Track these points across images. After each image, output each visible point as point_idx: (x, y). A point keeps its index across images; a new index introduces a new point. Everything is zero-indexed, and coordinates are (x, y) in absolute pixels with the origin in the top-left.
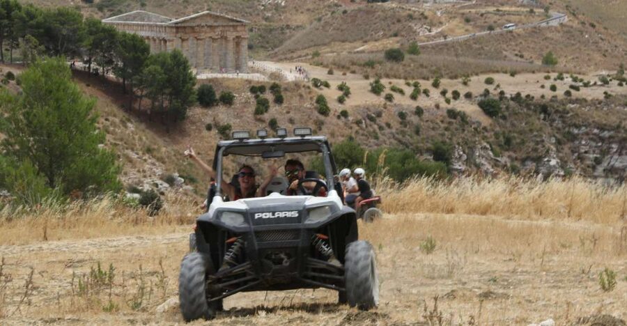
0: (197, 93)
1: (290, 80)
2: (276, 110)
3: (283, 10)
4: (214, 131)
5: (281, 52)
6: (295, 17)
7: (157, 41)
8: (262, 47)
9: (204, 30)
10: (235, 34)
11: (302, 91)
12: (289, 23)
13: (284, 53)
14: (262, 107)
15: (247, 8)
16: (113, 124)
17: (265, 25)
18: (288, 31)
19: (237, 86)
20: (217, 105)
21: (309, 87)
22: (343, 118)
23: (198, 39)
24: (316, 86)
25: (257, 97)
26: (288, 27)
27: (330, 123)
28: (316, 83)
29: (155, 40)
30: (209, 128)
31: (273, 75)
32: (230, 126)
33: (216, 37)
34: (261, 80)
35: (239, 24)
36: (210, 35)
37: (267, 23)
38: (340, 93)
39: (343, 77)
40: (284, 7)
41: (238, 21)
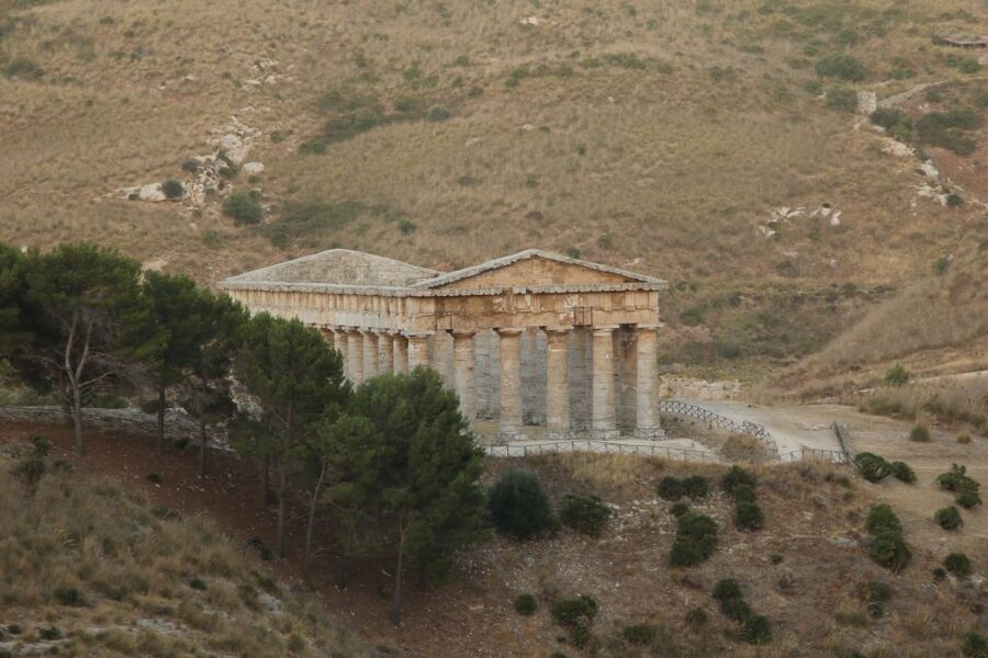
0: (488, 499)
1: (787, 459)
2: (738, 552)
3: (834, 237)
4: (541, 619)
5: (816, 370)
6: (870, 261)
7: (382, 341)
8: (766, 352)
9: (521, 306)
10: (618, 319)
11: (823, 492)
12: (853, 279)
13: (824, 374)
14: (695, 543)
15: (725, 232)
16: (214, 598)
17: (781, 288)
18: (848, 303)
19: (617, 477)
20: (554, 536)
21: (845, 482)
22: (953, 580)
23: (503, 335)
24: (871, 476)
25: (679, 510)
26: (850, 291)
27: (912, 593)
28: (873, 468)
29: (373, 337)
30: (526, 606)
31: (737, 445)
32: (593, 604)
33: (561, 329)
34: (695, 459)
35: (630, 286)
36: (536, 322)
37: (783, 280)
38: (948, 499)
39: (960, 449)
40: (839, 230)
41: (627, 280)
